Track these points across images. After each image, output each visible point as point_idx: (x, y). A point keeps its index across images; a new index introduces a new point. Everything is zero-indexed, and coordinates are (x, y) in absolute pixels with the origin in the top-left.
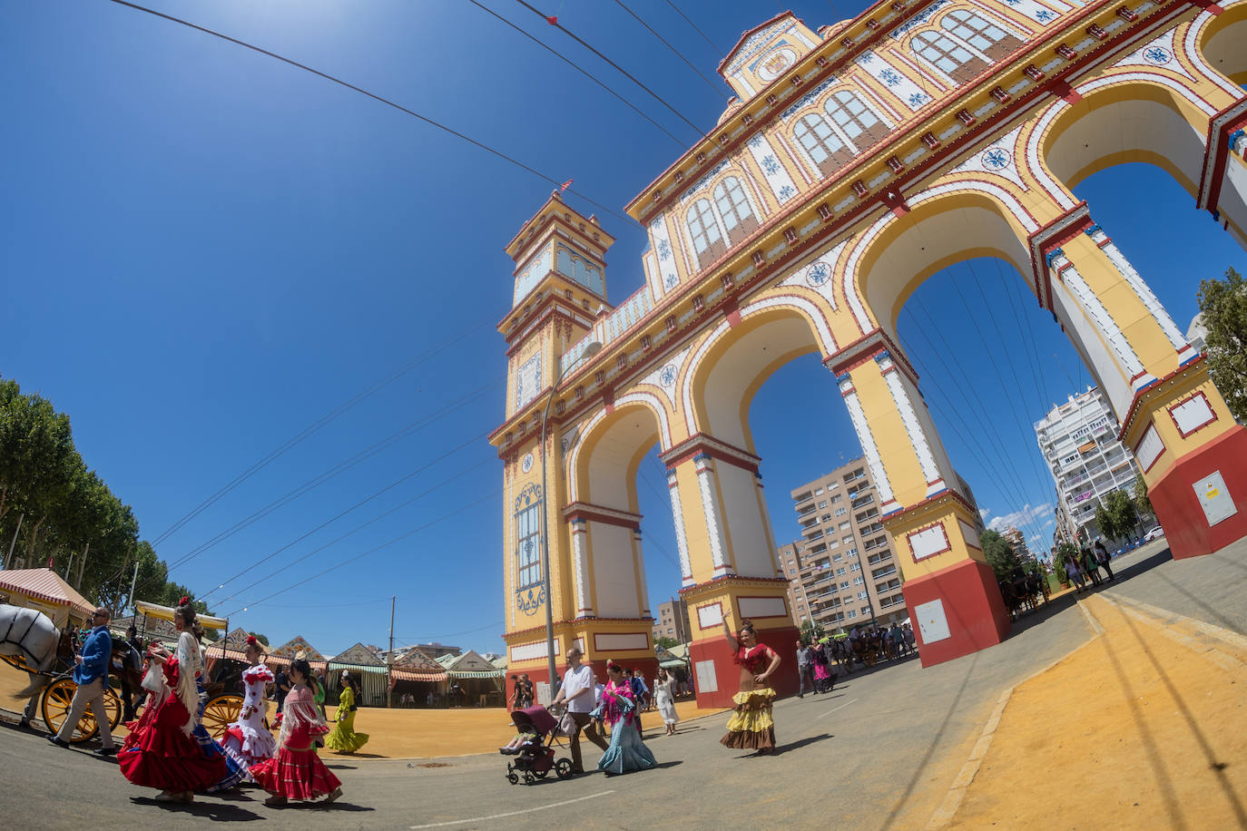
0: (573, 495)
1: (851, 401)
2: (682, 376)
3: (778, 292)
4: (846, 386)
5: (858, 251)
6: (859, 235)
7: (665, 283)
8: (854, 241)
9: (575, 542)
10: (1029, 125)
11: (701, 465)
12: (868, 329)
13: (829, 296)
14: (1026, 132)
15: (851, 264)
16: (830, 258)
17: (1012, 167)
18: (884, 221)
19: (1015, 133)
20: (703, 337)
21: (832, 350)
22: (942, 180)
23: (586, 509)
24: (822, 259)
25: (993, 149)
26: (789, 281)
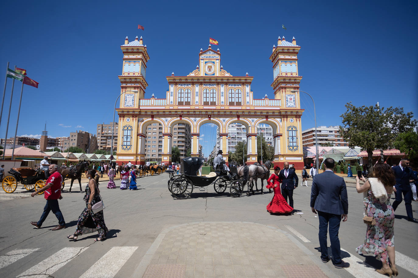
0: (140, 132)
1: (192, 140)
2: (169, 122)
3: (189, 119)
4: (192, 138)
5: (202, 121)
6: (203, 118)
7: (170, 102)
8: (202, 119)
9: (140, 140)
10: (231, 119)
11: (169, 138)
12: (198, 133)
13: (195, 125)
14: (230, 119)
15: (200, 122)
16: (198, 119)
17: (225, 123)
18: (207, 119)
19: (229, 119)
20: (175, 118)
21: (192, 133)
22: (217, 118)
23: (142, 134)
24: (197, 118)
25: (225, 119)
26: (191, 118)
